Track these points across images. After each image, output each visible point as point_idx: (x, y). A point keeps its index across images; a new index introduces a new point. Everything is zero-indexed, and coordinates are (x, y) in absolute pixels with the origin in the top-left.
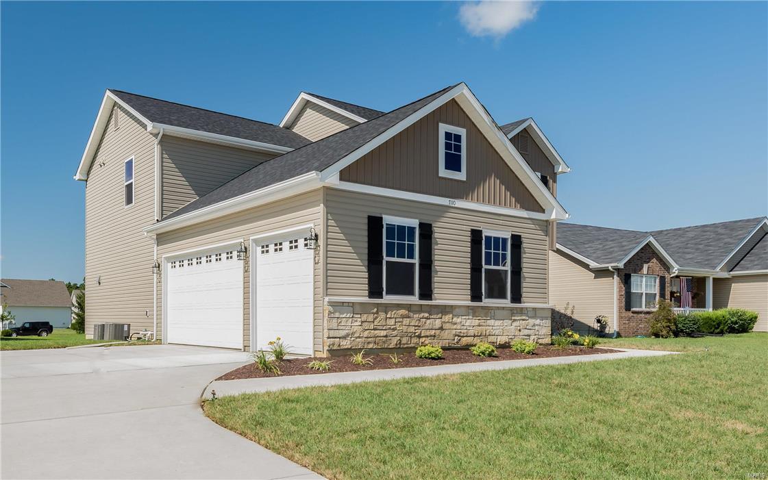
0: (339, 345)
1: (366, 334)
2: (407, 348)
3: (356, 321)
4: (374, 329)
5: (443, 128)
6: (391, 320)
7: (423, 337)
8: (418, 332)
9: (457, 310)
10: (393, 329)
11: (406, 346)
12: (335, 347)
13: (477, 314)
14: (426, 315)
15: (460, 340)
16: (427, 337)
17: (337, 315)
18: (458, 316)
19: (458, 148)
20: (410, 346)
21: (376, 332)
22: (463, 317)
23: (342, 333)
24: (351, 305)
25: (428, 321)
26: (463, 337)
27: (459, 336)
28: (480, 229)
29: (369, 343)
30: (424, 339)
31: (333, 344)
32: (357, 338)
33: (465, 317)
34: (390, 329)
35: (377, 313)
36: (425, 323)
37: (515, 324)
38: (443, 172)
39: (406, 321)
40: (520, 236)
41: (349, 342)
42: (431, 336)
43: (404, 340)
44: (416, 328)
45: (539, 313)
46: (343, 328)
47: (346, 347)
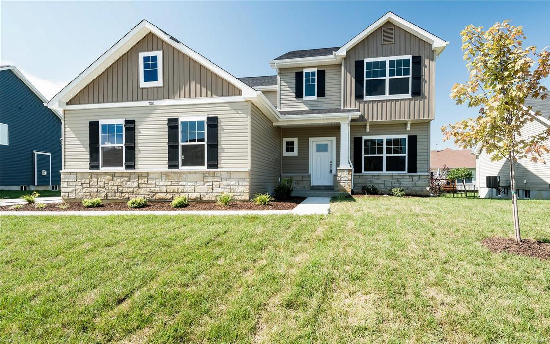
0: (68, 197)
1: (84, 190)
2: (112, 199)
3: (79, 183)
4: (89, 188)
5: (142, 55)
6: (101, 182)
7: (124, 193)
8: (120, 190)
9: (152, 175)
10: (102, 188)
11: (111, 198)
12: (66, 198)
13: (170, 178)
14: (126, 179)
15: (154, 195)
16: (128, 193)
17: (67, 180)
18: (153, 179)
19: (156, 65)
20: (115, 198)
21: (91, 189)
22: (157, 180)
23: (69, 190)
24: (75, 174)
25: (128, 183)
26: (157, 193)
27: (153, 193)
28: (177, 117)
29: (86, 196)
30: (125, 194)
31: (65, 196)
32: (79, 192)
33: (158, 180)
34: (100, 187)
35: (91, 178)
36: (126, 184)
37: (207, 184)
38: (143, 84)
39: (111, 183)
40: (217, 117)
41: (74, 195)
42: (131, 192)
43: (110, 195)
44: (119, 187)
45: (233, 176)
46: (70, 187)
47: (72, 198)
